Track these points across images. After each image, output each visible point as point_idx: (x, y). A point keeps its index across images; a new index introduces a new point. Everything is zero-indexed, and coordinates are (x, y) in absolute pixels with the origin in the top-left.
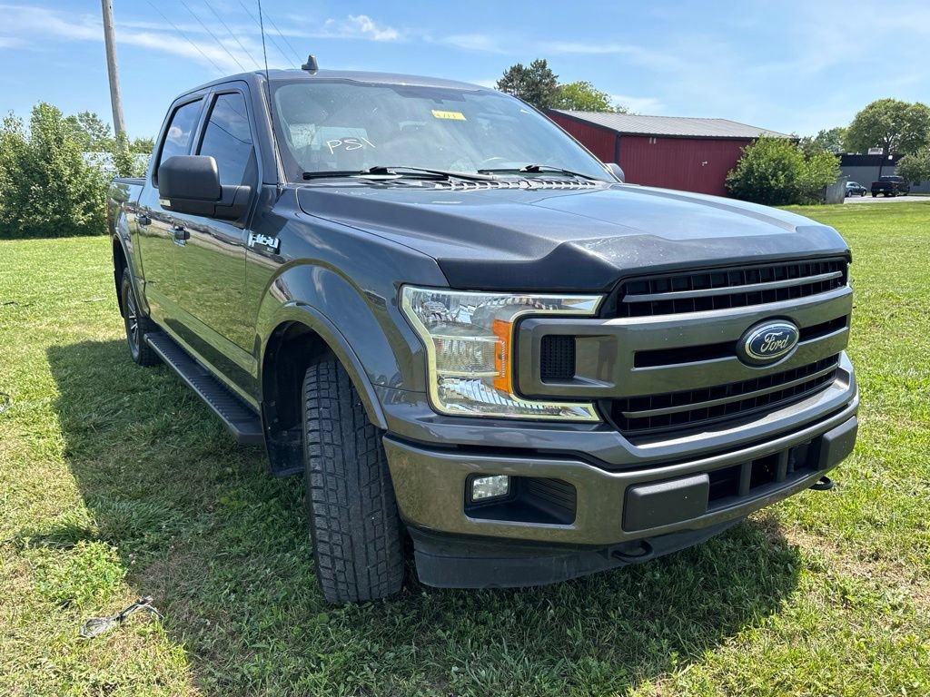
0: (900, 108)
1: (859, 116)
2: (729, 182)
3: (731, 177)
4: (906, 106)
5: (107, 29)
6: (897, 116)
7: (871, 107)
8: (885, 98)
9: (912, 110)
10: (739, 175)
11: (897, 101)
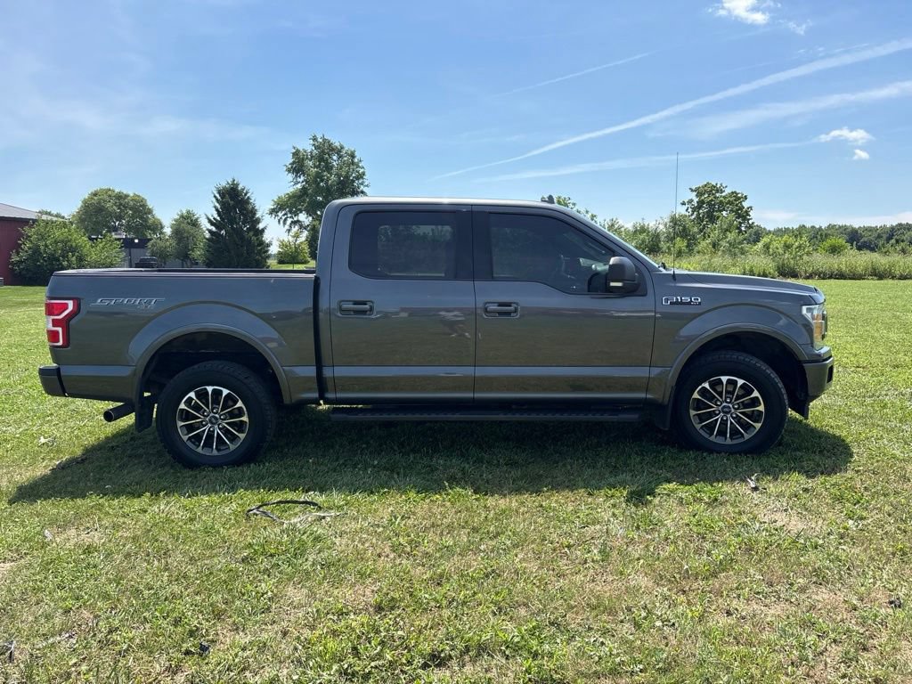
0: (120, 197)
1: (85, 202)
2: (13, 264)
3: (15, 258)
4: (127, 196)
6: (121, 204)
7: (95, 195)
8: (105, 187)
9: (132, 200)
10: (23, 255)
11: (117, 191)
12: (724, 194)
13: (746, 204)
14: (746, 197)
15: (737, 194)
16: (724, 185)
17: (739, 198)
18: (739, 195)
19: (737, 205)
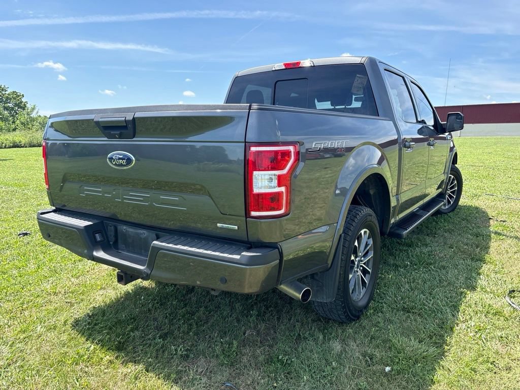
12: (7, 93)
13: (24, 100)
14: (23, 96)
15: (17, 93)
16: (7, 87)
17: (19, 96)
18: (19, 94)
19: (18, 100)
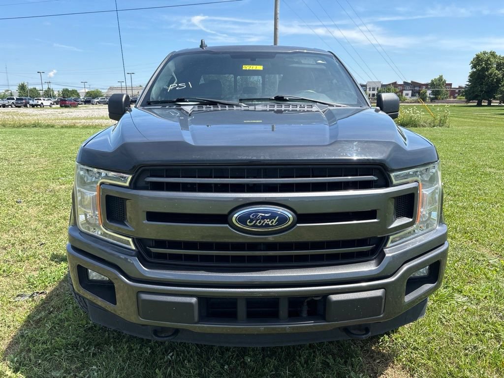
5: (276, 29)
